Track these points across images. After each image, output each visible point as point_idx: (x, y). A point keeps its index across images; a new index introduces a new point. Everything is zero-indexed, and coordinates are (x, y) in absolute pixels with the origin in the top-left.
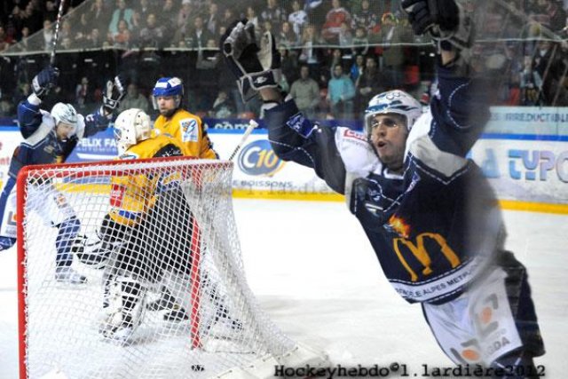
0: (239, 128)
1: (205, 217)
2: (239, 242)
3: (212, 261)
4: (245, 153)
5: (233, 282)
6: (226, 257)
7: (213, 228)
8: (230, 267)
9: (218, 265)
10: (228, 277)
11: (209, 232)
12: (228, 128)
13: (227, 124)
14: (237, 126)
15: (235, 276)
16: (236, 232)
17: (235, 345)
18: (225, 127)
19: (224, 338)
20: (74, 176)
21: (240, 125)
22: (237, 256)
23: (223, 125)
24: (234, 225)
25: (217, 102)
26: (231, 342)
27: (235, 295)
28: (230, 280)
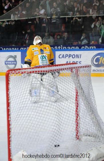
0: (91, 48)
1: (81, 88)
2: (94, 97)
3: (84, 105)
4: (94, 58)
5: (92, 113)
6: (89, 103)
7: (84, 92)
8: (91, 107)
9: (86, 107)
10: (90, 111)
11: (82, 93)
12: (87, 48)
13: (86, 47)
14: (90, 47)
15: (93, 111)
16: (93, 93)
17: (93, 138)
18: (86, 48)
19: (89, 136)
20: (28, 73)
21: (92, 47)
22: (94, 102)
23: (85, 47)
24: (92, 90)
25: (82, 38)
26: (91, 138)
27: (93, 119)
28: (91, 112)
